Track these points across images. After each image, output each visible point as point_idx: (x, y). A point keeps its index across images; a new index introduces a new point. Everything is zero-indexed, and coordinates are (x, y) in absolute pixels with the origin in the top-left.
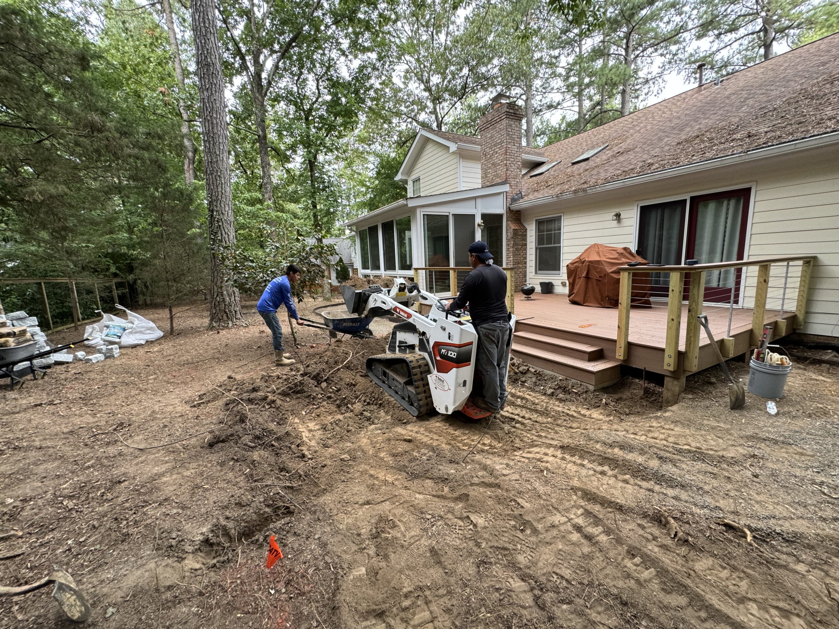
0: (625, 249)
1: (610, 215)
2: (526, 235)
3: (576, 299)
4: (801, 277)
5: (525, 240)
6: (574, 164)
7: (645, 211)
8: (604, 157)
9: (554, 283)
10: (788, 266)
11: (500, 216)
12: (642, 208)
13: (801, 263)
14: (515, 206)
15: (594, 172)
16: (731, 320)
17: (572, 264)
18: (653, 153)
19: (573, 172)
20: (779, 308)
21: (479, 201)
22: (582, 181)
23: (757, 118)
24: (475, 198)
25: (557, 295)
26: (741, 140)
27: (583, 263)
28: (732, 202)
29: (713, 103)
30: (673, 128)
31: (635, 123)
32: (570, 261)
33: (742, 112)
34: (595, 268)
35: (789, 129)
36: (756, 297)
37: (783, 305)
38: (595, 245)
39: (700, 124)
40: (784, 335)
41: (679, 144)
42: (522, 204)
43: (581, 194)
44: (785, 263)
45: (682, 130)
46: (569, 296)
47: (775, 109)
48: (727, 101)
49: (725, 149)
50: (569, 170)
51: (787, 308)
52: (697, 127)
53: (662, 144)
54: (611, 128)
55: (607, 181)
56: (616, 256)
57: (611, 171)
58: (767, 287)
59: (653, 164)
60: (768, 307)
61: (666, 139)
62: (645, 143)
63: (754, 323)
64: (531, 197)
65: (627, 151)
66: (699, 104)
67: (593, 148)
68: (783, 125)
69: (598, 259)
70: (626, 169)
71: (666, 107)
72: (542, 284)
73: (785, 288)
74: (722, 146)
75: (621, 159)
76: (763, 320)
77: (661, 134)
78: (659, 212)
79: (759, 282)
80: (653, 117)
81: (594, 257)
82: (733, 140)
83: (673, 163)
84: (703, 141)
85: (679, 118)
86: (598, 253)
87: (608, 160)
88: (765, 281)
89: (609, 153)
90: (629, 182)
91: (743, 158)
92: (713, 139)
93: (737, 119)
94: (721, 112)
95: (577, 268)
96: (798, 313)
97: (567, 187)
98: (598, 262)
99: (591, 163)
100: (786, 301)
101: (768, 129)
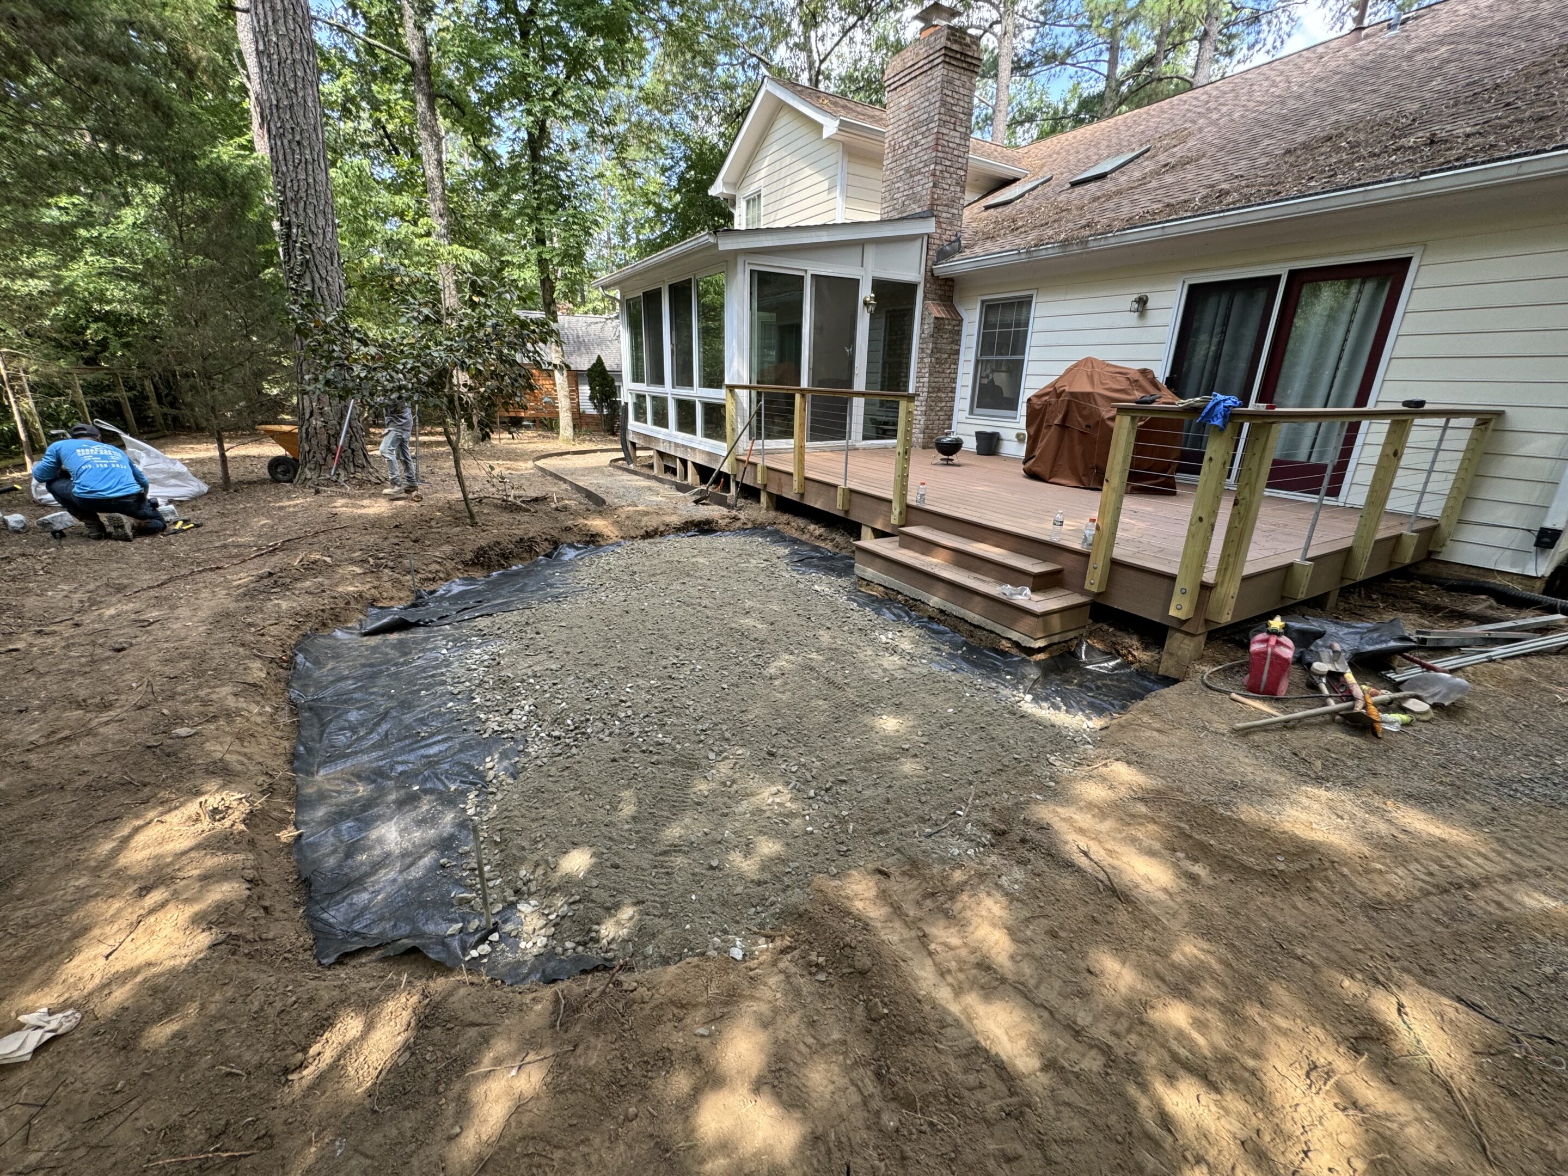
0: (1144, 372)
1: (1127, 300)
2: (959, 333)
3: (1037, 469)
4: (1466, 451)
5: (957, 342)
6: (1074, 184)
7: (1197, 296)
8: (1137, 174)
9: (1004, 433)
10: (1445, 428)
11: (912, 287)
12: (1192, 287)
13: (1470, 422)
14: (945, 268)
15: (1111, 205)
16: (1313, 526)
17: (1038, 396)
18: (1233, 169)
19: (1069, 202)
20: (1411, 509)
21: (870, 252)
22: (1083, 222)
23: (1455, 105)
24: (862, 244)
25: (1006, 459)
26: (1414, 149)
27: (1059, 395)
28: (1369, 287)
29: (1375, 67)
30: (1285, 119)
31: (1212, 105)
32: (1034, 392)
33: (1430, 91)
34: (1080, 408)
35: (1517, 131)
36: (1373, 486)
37: (1419, 504)
38: (1089, 361)
39: (1340, 112)
40: (1408, 561)
41: (1288, 152)
42: (956, 265)
43: (1075, 249)
44: (1441, 421)
45: (1300, 124)
46: (1025, 463)
47: (1497, 86)
48: (1405, 65)
49: (1377, 169)
50: (1063, 197)
51: (1425, 510)
52: (1333, 118)
53: (1255, 152)
54: (1163, 112)
55: (1131, 224)
56: (1124, 384)
57: (1145, 203)
58: (1397, 467)
59: (1228, 193)
60: (1390, 505)
61: (1267, 142)
62: (1222, 149)
63: (1358, 536)
64: (977, 250)
65: (1184, 163)
66: (1348, 69)
67: (1119, 153)
68: (1505, 121)
69: (1088, 389)
70: (1173, 201)
71: (1282, 73)
72: (979, 435)
73: (1430, 471)
74: (1372, 162)
75: (1169, 179)
76: (1376, 529)
77: (1258, 130)
78: (1224, 300)
79: (1383, 456)
80: (1250, 93)
81: (1082, 386)
82: (1398, 149)
83: (1269, 192)
84: (1339, 149)
85: (1300, 97)
86: (1091, 378)
87: (1143, 180)
88: (1395, 454)
89: (1148, 165)
90: (1174, 228)
91: (1409, 189)
92: (1358, 144)
93: (1416, 106)
94: (1385, 89)
95: (1046, 405)
96: (1443, 523)
97: (1051, 232)
98: (1088, 396)
99: (1108, 185)
100: (1426, 497)
101: (1474, 130)
